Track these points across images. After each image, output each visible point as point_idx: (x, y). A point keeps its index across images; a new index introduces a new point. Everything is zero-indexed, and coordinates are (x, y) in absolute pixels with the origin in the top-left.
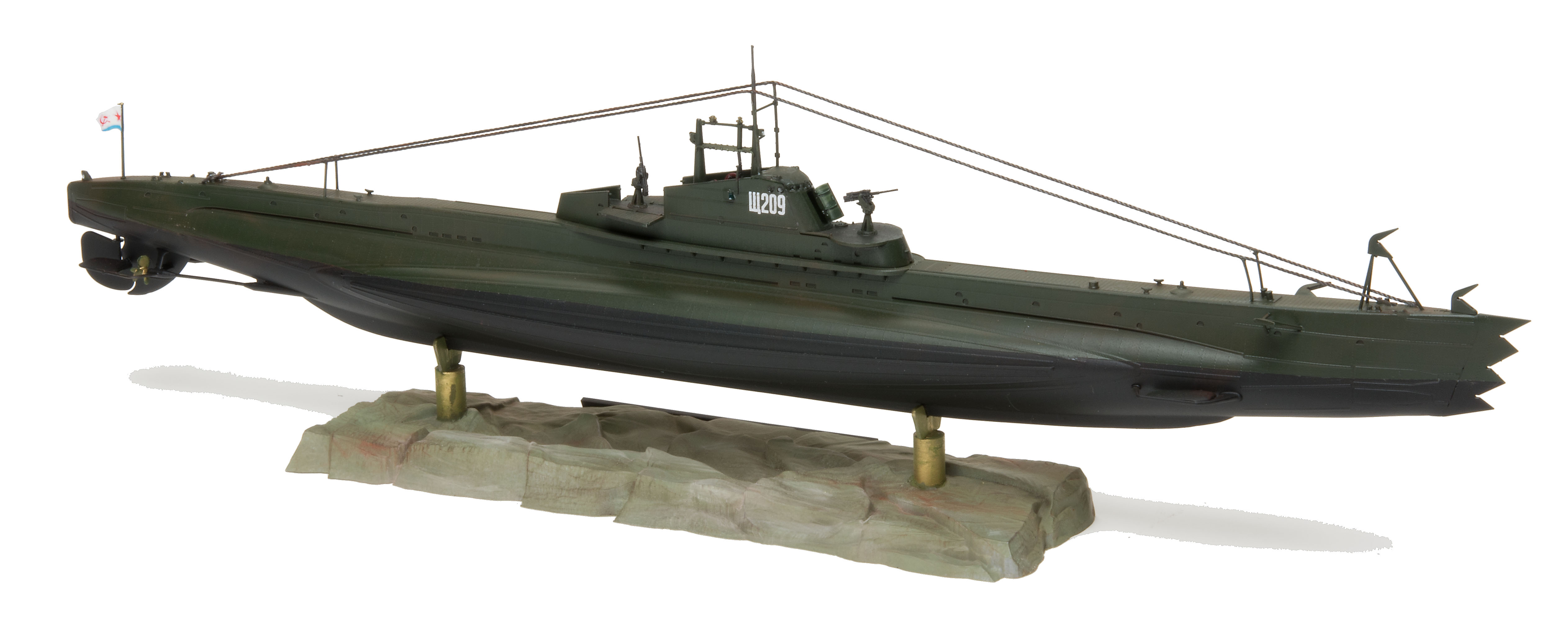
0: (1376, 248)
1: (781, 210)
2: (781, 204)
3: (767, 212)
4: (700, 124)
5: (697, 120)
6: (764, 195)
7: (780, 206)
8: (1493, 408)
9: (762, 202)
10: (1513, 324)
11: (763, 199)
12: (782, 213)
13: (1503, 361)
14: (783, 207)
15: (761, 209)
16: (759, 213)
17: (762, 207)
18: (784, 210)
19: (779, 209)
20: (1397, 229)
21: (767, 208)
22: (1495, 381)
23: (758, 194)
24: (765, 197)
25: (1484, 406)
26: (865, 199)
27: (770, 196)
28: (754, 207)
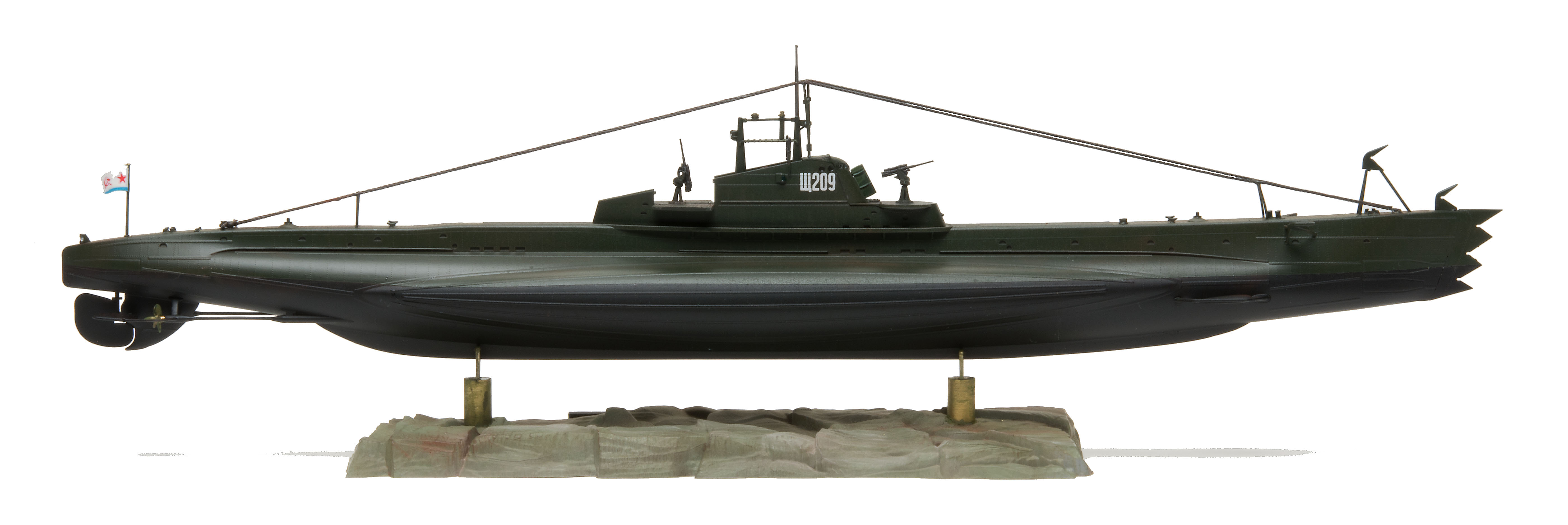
0: (1369, 164)
1: (831, 186)
2: (832, 181)
3: (818, 189)
4: (741, 121)
5: (739, 118)
6: (815, 174)
7: (830, 183)
8: (1472, 288)
9: (813, 181)
10: (1487, 214)
11: (814, 178)
12: (832, 189)
13: (1481, 246)
14: (834, 183)
15: (812, 187)
16: (810, 191)
17: (813, 186)
18: (834, 186)
19: (829, 186)
20: (1387, 145)
21: (818, 186)
22: (1474, 265)
23: (809, 174)
24: (816, 176)
25: (1465, 287)
26: (901, 173)
27: (821, 175)
28: (805, 187)
